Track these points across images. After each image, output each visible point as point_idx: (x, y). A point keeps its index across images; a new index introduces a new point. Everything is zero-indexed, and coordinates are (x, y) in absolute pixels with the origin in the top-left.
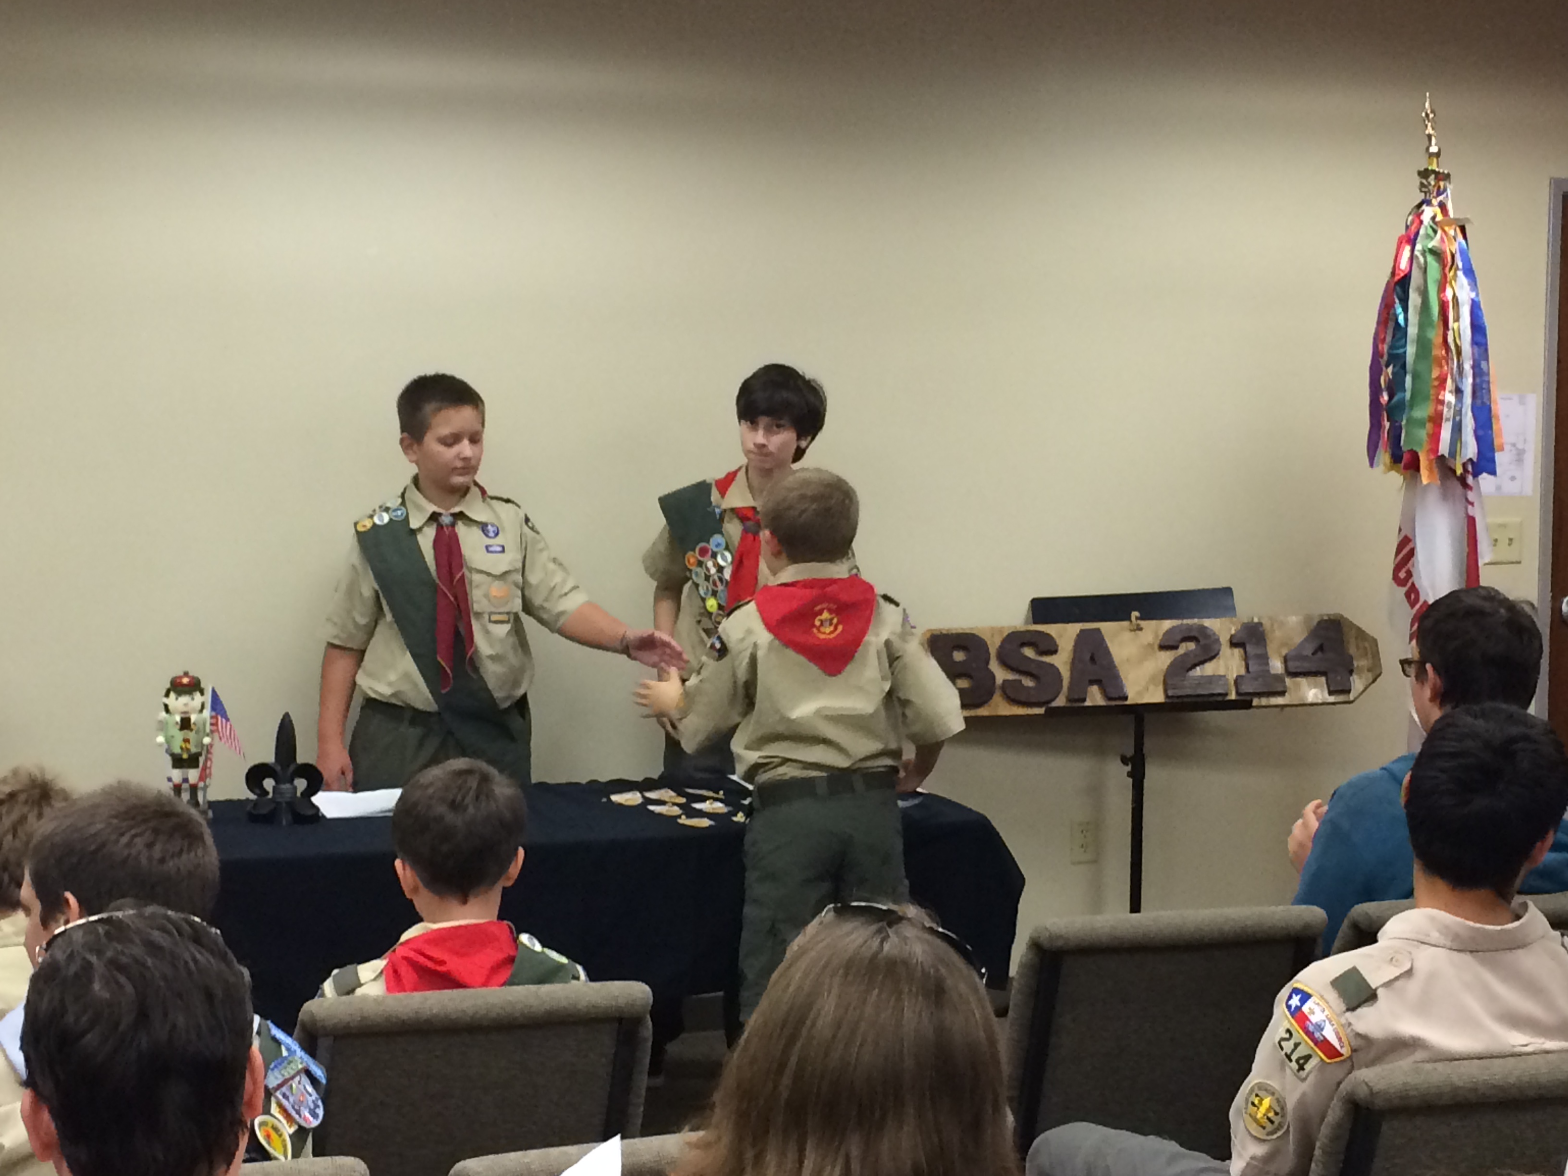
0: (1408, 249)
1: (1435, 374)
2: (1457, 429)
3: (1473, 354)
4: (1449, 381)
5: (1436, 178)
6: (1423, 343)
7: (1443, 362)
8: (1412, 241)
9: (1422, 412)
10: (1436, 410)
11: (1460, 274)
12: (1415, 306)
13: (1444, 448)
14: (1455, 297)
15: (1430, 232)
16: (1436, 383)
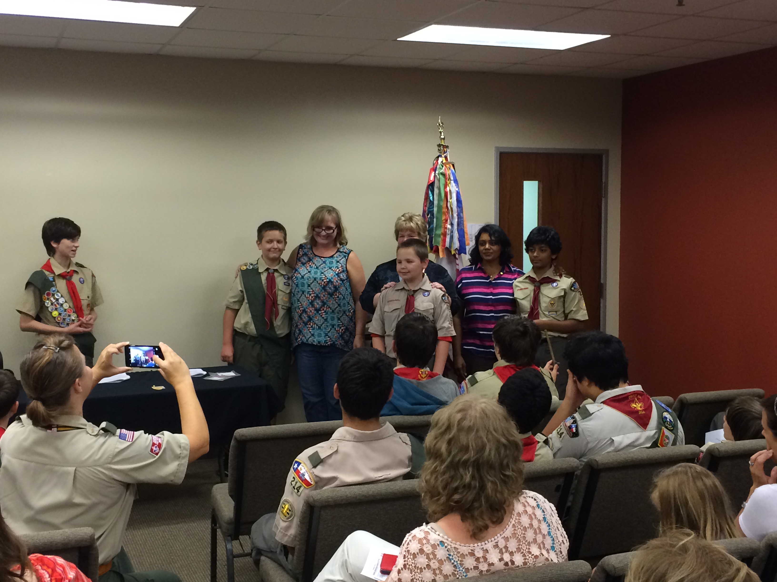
0: (433, 173)
1: (444, 218)
2: (452, 237)
3: (458, 211)
4: (449, 221)
5: (443, 147)
6: (439, 207)
7: (447, 214)
8: (435, 170)
9: (439, 232)
10: (444, 231)
11: (452, 182)
12: (436, 194)
13: (447, 245)
14: (450, 190)
15: (441, 167)
16: (444, 221)
